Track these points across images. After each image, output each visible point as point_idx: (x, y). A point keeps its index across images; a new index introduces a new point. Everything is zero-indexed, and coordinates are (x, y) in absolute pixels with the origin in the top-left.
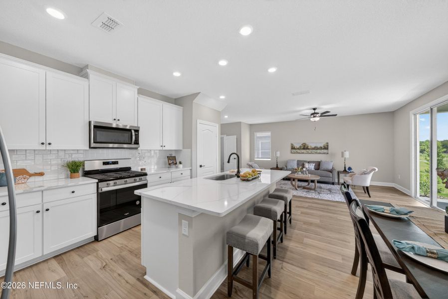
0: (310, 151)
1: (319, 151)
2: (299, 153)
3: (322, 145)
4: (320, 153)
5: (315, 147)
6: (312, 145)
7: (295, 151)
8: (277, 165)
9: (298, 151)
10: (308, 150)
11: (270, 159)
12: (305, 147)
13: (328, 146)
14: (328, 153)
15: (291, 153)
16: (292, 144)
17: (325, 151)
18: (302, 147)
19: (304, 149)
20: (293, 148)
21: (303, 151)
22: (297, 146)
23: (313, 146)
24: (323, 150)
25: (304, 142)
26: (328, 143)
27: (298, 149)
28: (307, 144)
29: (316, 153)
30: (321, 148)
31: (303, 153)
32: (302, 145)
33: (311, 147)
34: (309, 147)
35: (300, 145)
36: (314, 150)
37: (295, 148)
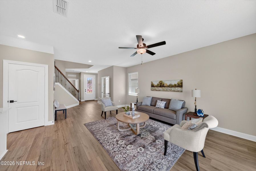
1: (173, 89)
2: (157, 90)
3: (176, 83)
4: (174, 91)
5: (170, 85)
7: (154, 88)
8: (137, 100)
9: (156, 88)
10: (164, 88)
13: (182, 83)
14: (182, 92)
15: (152, 90)
16: (152, 82)
17: (179, 89)
18: (159, 85)
19: (161, 86)
20: (153, 86)
21: (160, 88)
22: (155, 84)
23: (168, 84)
24: (177, 88)
25: (161, 80)
26: (182, 80)
27: (156, 86)
28: (163, 81)
29: (171, 91)
30: (175, 86)
31: (160, 90)
32: (159, 82)
33: (166, 84)
34: (165, 85)
35: (158, 83)
36: (169, 88)
37: (154, 85)
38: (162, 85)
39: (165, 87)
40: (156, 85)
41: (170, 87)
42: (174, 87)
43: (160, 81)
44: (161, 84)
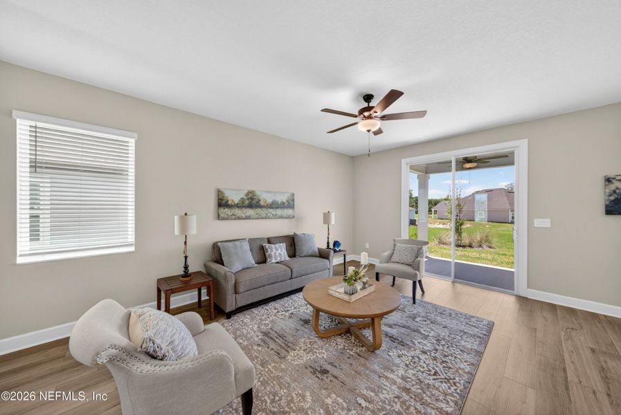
0: (263, 212)
1: (279, 212)
2: (239, 218)
4: (281, 217)
5: (273, 203)
6: (267, 198)
7: (227, 211)
9: (238, 212)
10: (259, 210)
11: (132, 249)
12: (252, 202)
13: (293, 200)
14: (293, 217)
15: (219, 217)
16: (219, 192)
17: (289, 212)
18: (247, 202)
19: (250, 206)
20: (222, 203)
21: (250, 212)
22: (234, 197)
23: (270, 201)
24: (285, 211)
25: (251, 189)
26: (293, 195)
27: (237, 206)
28: (258, 193)
29: (275, 217)
30: (283, 206)
31: (248, 218)
32: (247, 195)
33: (265, 201)
34: (262, 203)
35: (242, 195)
36: (272, 210)
37: (229, 202)
38: (254, 202)
39: (264, 209)
40: (236, 202)
41: (272, 208)
42: (281, 208)
43: (250, 192)
44: (252, 199)
